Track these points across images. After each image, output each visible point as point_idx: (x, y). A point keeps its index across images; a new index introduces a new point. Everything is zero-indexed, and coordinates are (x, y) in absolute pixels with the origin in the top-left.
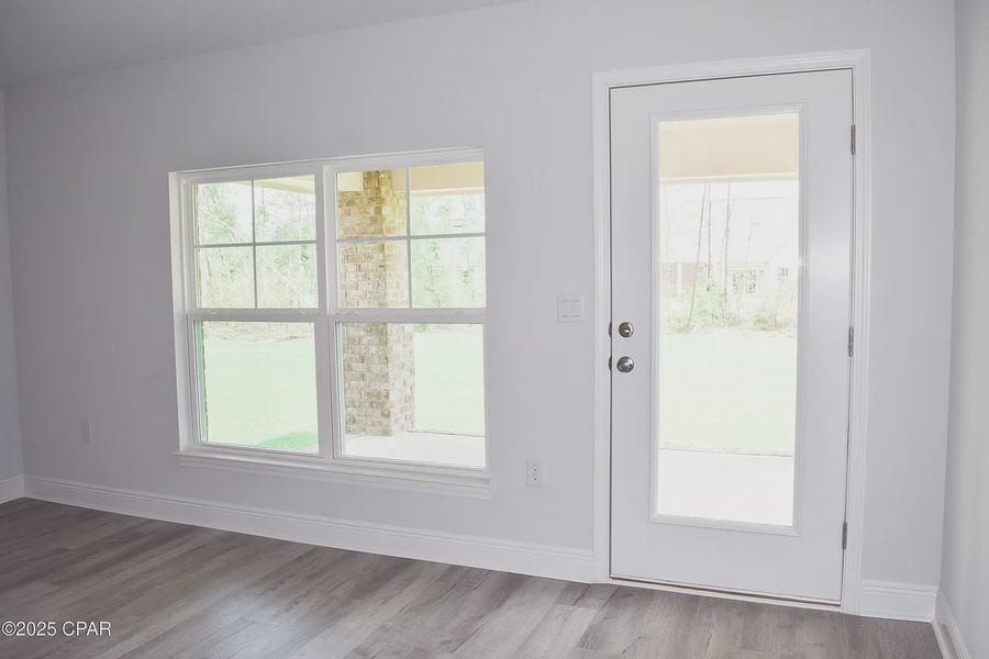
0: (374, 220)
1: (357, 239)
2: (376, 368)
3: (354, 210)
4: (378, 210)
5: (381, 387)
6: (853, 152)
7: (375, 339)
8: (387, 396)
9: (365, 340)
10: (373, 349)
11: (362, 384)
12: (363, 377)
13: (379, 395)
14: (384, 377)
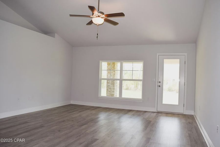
0: (113, 67)
1: (110, 70)
2: (112, 90)
3: (110, 65)
4: (114, 66)
5: (113, 93)
6: (185, 64)
7: (112, 86)
8: (114, 95)
9: (111, 86)
10: (112, 87)
11: (110, 93)
12: (110, 92)
13: (112, 94)
14: (114, 92)
